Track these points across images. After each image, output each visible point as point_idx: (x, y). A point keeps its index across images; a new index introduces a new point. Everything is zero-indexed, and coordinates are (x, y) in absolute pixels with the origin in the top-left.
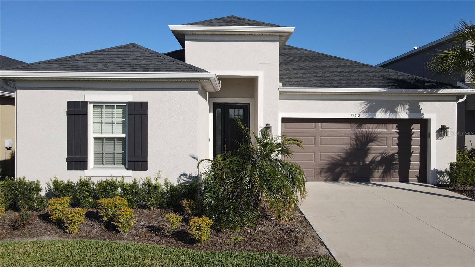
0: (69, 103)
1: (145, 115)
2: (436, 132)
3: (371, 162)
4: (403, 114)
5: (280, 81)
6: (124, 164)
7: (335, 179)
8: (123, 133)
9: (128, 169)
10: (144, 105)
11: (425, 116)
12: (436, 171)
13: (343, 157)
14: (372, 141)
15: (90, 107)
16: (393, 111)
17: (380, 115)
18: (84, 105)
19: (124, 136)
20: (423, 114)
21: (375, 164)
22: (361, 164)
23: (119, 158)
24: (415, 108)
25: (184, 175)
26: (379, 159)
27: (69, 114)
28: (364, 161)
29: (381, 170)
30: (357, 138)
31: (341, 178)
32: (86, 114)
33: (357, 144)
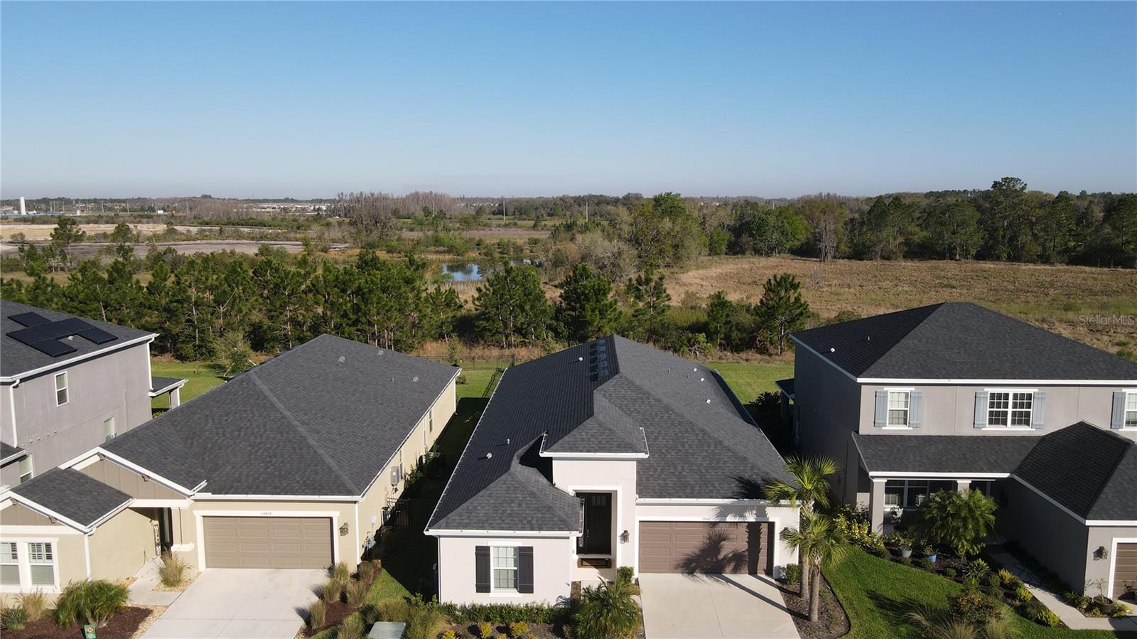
0: (477, 548)
1: (531, 556)
2: (780, 533)
3: (724, 558)
4: (751, 518)
5: (637, 493)
6: (516, 587)
7: (691, 572)
8: (514, 566)
9: (520, 592)
10: (530, 549)
11: (770, 520)
12: (779, 567)
13: (698, 554)
14: (724, 539)
15: (491, 549)
16: (742, 516)
17: (730, 518)
18: (488, 548)
19: (516, 568)
20: (768, 518)
21: (727, 560)
22: (714, 560)
23: (511, 583)
24: (761, 512)
25: (560, 597)
26: (731, 555)
27: (476, 554)
28: (717, 558)
29: (732, 565)
30: (710, 538)
31: (697, 571)
32: (489, 555)
33: (710, 543)
